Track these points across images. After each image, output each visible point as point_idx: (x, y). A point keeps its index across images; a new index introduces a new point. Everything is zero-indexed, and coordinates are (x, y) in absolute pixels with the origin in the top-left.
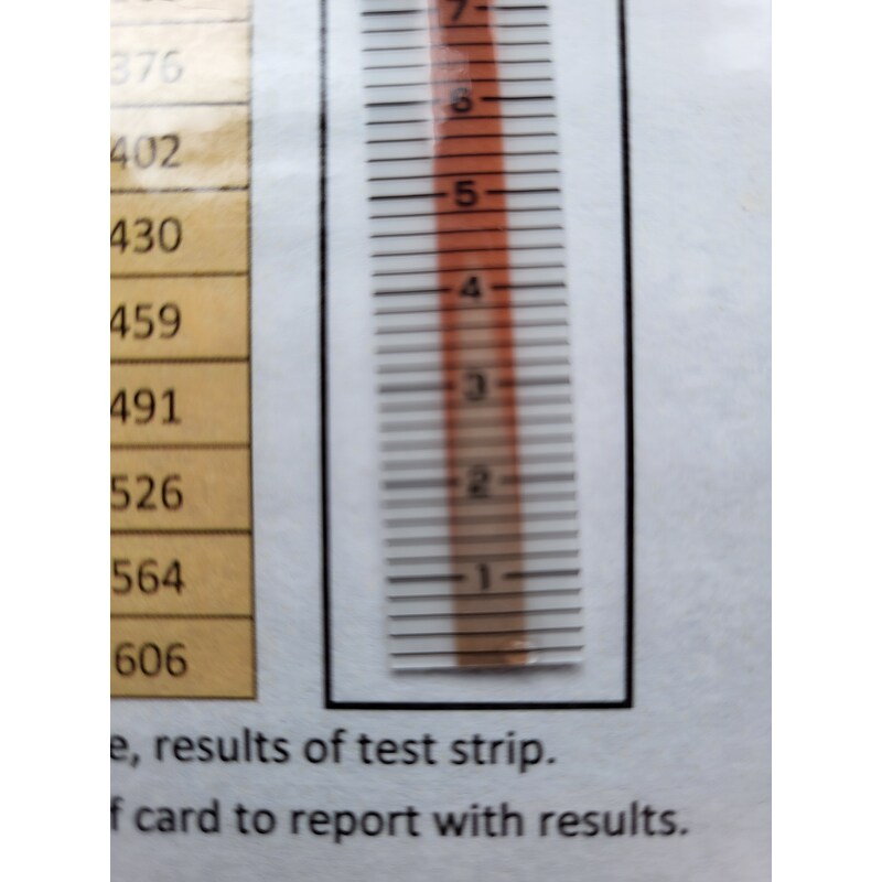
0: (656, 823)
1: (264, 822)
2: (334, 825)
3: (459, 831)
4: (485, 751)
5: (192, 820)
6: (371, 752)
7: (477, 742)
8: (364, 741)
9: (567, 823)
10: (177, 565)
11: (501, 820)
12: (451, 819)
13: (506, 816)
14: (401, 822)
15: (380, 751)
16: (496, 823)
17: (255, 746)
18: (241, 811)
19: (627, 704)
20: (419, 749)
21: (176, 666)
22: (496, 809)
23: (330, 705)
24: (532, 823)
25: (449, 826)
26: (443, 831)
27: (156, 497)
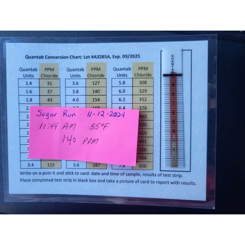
0: (193, 184)
1: (153, 182)
2: (161, 183)
5: (146, 182)
6: (164, 175)
7: (175, 175)
9: (184, 183)
10: (146, 157)
12: (172, 182)
13: (178, 182)
14: (167, 183)
16: (177, 183)
17: (153, 175)
18: (151, 181)
19: (190, 171)
20: (169, 175)
22: (177, 182)
23: (160, 171)
24: (180, 183)
25: (172, 183)
26: (171, 184)
27: (144, 150)
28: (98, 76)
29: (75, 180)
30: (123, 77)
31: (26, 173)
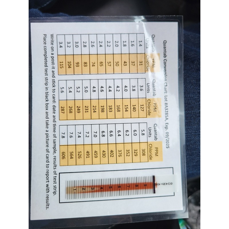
0: (47, 206)
1: (47, 167)
2: (47, 174)
3: (47, 186)
4: (55, 189)
5: (47, 160)
8: (56, 177)
9: (47, 197)
10: (73, 158)
11: (48, 191)
14: (48, 181)
15: (55, 178)
17: (55, 166)
18: (48, 165)
19: (60, 203)
20: (55, 182)
21: (63, 158)
23: (59, 173)
24: (47, 194)
27: (79, 156)
28: (149, 109)
29: (47, 88)
30: (148, 133)
31: (52, 40)
